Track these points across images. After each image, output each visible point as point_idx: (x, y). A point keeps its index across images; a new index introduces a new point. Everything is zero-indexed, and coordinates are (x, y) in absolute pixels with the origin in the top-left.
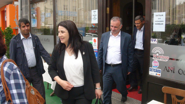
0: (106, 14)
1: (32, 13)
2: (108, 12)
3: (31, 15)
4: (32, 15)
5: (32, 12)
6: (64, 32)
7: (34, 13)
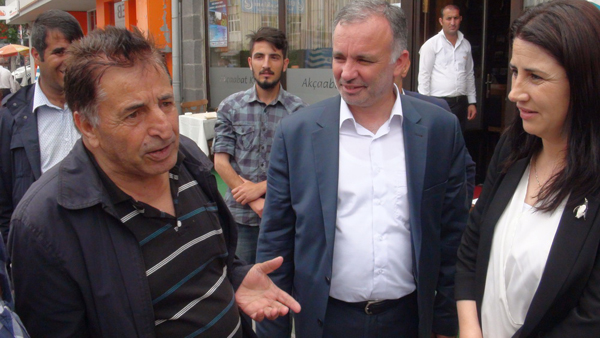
0: (422, 14)
1: (210, 9)
2: (426, 10)
3: (209, 15)
4: (213, 14)
5: (211, 6)
6: (541, 78)
7: (218, 10)
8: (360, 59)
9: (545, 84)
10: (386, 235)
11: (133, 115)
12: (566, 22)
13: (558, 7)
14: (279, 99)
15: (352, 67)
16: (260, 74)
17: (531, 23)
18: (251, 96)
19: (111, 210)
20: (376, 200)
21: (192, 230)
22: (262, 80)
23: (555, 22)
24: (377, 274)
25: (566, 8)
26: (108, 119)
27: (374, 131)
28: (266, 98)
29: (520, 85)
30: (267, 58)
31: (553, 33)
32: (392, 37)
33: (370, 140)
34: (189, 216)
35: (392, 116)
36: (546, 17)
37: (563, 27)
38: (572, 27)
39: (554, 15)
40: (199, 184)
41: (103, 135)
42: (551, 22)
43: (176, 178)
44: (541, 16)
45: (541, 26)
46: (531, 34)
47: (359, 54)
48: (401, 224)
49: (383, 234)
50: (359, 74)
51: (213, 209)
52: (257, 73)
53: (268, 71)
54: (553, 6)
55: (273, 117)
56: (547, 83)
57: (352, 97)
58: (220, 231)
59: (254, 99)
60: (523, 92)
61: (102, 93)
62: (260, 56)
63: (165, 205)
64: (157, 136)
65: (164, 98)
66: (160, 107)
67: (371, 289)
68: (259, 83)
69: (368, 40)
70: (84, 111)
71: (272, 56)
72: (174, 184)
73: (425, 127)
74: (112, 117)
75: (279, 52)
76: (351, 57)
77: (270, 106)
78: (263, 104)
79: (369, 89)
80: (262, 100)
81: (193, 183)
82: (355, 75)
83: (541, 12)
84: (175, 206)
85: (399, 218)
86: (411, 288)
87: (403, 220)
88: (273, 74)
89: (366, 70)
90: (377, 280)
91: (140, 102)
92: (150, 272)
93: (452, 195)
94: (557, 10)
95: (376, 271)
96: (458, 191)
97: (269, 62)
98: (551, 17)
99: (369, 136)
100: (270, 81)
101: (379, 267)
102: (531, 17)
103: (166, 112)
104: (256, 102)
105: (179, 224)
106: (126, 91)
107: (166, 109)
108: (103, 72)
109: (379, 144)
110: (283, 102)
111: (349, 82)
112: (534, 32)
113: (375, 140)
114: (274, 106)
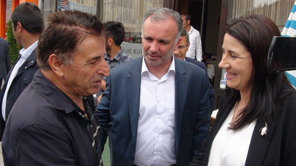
5: (59, 6)
7: (63, 8)
8: (161, 42)
9: (238, 60)
10: (161, 135)
12: (253, 28)
13: (250, 19)
15: (156, 45)
17: (234, 26)
20: (158, 116)
23: (247, 27)
24: (156, 155)
25: (255, 20)
26: (80, 62)
27: (160, 78)
29: (225, 59)
31: (245, 32)
32: (178, 30)
33: (157, 83)
35: (169, 71)
36: (243, 24)
37: (251, 30)
38: (257, 31)
39: (247, 23)
42: (245, 26)
43: (85, 98)
44: (240, 23)
45: (239, 28)
46: (233, 32)
47: (161, 39)
48: (171, 129)
49: (160, 134)
50: (159, 50)
54: (248, 18)
56: (239, 59)
57: (154, 61)
60: (227, 63)
61: (80, 48)
64: (102, 74)
67: (152, 162)
69: (167, 31)
73: (188, 77)
74: (82, 62)
76: (157, 40)
79: (163, 58)
82: (158, 50)
83: (241, 21)
84: (87, 114)
85: (170, 126)
86: (174, 162)
87: (172, 127)
89: (164, 48)
90: (155, 158)
93: (201, 113)
94: (250, 21)
95: (155, 153)
96: (204, 111)
98: (245, 24)
99: (157, 81)
101: (157, 151)
102: (235, 23)
106: (94, 49)
109: (161, 85)
111: (153, 53)
112: (235, 31)
113: (159, 83)
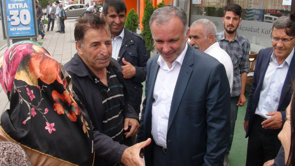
11: (95, 46)
14: (236, 39)
16: (228, 26)
18: (222, 37)
19: (91, 78)
21: (113, 93)
22: (228, 29)
26: (87, 46)
28: (229, 38)
30: (231, 19)
34: (112, 87)
40: (117, 77)
41: (84, 51)
43: (109, 72)
47: (171, 39)
51: (122, 86)
52: (226, 26)
53: (232, 26)
55: (232, 47)
58: (123, 95)
59: (223, 38)
61: (86, 36)
62: (229, 18)
63: (104, 82)
64: (102, 54)
65: (108, 41)
66: (105, 44)
68: (227, 30)
70: (79, 41)
71: (235, 19)
72: (108, 75)
73: (191, 69)
74: (88, 45)
75: (237, 17)
76: (166, 41)
77: (231, 42)
78: (228, 41)
80: (227, 39)
81: (115, 76)
84: (108, 83)
88: (233, 27)
91: (98, 41)
92: (103, 102)
97: (232, 21)
99: (167, 70)
100: (232, 30)
103: (107, 47)
104: (224, 40)
105: (109, 89)
106: (94, 37)
107: (107, 46)
108: (87, 30)
110: (237, 40)
114: (234, 42)
